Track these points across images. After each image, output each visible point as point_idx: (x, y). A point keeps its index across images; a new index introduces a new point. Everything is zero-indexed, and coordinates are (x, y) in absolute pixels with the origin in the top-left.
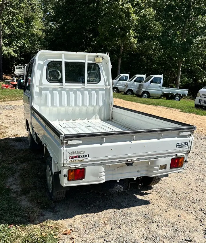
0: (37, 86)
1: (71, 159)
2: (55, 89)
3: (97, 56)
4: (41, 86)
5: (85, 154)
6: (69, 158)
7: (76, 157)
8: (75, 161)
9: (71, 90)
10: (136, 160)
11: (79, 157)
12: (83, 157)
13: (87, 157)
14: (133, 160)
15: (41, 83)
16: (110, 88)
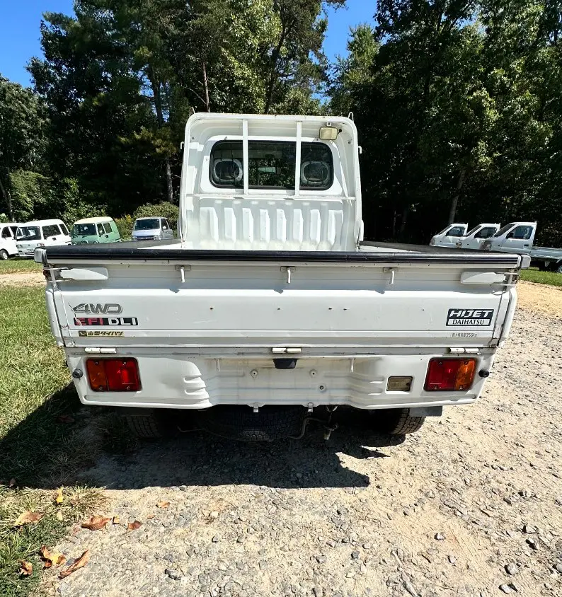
0: (188, 195)
1: (82, 327)
2: (227, 203)
4: (197, 195)
5: (123, 315)
6: (76, 324)
8: (97, 333)
9: (263, 204)
10: (299, 350)
11: (105, 322)
12: (120, 324)
13: (132, 325)
15: (198, 189)
16: (355, 200)
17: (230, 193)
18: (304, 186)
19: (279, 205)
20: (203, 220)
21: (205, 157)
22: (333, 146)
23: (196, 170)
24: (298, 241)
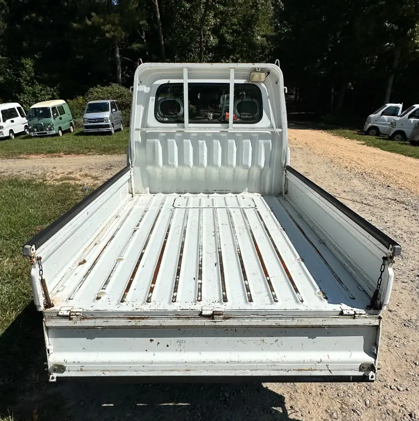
0: (137, 130)
2: (170, 135)
3: (255, 70)
4: (144, 129)
9: (202, 136)
15: (144, 124)
16: (282, 132)
17: (173, 127)
19: (215, 136)
20: (149, 149)
21: (151, 98)
22: (263, 86)
23: (142, 108)
24: (232, 166)
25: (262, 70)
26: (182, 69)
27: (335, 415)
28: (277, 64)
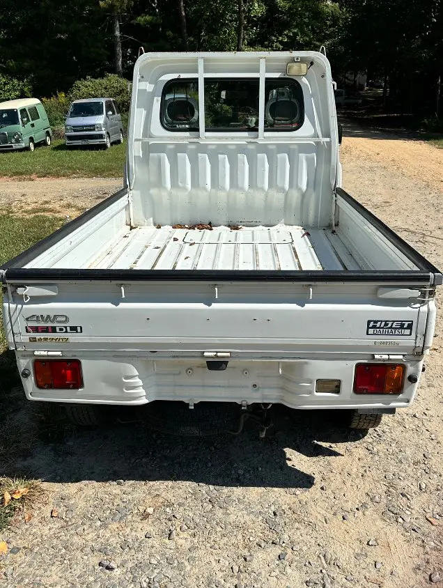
0: (136, 140)
1: (33, 335)
2: (180, 148)
3: (293, 60)
4: (146, 140)
5: (71, 324)
6: (27, 331)
7: (46, 330)
8: (46, 339)
9: (222, 149)
10: (229, 354)
11: (54, 330)
12: (66, 332)
13: (77, 332)
14: (219, 354)
15: (147, 132)
16: (331, 141)
17: (183, 137)
18: (269, 127)
19: (241, 149)
20: (153, 167)
21: (155, 98)
22: (304, 81)
23: (144, 112)
24: (263, 189)
25: (303, 60)
26: (196, 60)
27: (377, 499)
28: (322, 52)
